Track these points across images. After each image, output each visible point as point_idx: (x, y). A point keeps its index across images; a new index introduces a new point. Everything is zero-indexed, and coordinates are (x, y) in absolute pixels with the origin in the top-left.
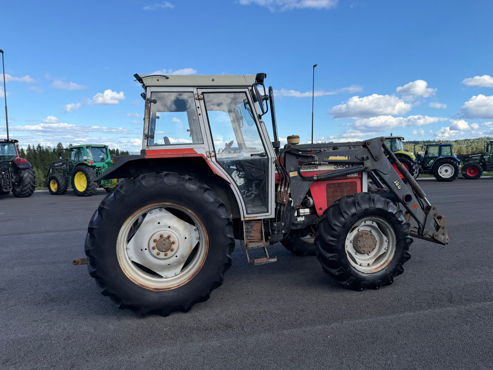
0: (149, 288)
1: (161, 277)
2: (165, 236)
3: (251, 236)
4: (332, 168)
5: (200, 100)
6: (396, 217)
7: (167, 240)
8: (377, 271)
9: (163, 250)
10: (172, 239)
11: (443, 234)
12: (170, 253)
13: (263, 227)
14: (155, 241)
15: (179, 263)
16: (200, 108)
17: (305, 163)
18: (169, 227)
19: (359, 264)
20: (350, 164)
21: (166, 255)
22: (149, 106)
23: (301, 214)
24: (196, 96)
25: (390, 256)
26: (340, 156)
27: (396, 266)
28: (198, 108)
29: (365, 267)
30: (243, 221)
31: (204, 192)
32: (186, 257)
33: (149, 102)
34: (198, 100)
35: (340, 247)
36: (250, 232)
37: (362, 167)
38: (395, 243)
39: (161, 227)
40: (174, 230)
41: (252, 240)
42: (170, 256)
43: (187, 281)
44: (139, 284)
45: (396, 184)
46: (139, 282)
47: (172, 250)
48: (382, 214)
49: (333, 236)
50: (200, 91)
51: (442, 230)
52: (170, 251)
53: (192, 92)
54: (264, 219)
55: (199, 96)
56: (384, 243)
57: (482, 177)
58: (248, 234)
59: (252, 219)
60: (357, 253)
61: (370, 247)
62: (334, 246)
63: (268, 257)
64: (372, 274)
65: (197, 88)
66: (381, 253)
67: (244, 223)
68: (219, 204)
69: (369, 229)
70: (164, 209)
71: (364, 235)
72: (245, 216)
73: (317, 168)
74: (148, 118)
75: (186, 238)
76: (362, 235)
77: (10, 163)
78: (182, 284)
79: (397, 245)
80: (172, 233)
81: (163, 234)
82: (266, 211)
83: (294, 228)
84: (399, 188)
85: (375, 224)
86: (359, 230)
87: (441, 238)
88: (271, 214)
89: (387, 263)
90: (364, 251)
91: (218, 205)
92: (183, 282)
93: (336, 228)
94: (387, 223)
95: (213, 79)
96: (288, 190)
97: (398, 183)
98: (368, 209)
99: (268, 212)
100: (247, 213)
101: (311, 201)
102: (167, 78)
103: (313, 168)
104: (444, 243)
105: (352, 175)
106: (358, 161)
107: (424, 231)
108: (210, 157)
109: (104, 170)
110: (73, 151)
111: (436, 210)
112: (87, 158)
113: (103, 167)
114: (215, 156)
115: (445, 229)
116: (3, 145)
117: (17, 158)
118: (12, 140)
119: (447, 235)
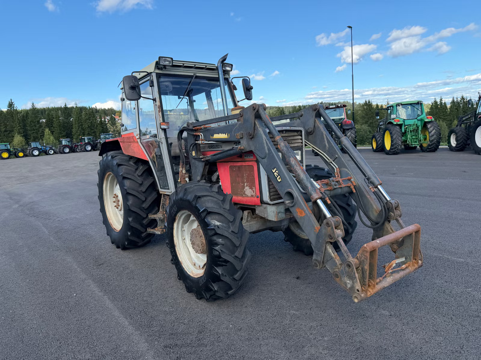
0: (112, 226)
11: (350, 278)
26: (222, 133)
29: (196, 268)
42: (120, 209)
45: (275, 173)
46: (111, 221)
58: (164, 206)
67: (162, 196)
73: (222, 147)
77: (340, 124)
84: (279, 180)
88: (171, 192)
103: (219, 147)
105: (248, 157)
108: (138, 139)
109: (412, 128)
110: (390, 109)
111: (332, 228)
112: (396, 117)
113: (414, 124)
114: (140, 138)
115: (353, 268)
116: (334, 110)
117: (345, 120)
118: (341, 105)
119: (357, 281)
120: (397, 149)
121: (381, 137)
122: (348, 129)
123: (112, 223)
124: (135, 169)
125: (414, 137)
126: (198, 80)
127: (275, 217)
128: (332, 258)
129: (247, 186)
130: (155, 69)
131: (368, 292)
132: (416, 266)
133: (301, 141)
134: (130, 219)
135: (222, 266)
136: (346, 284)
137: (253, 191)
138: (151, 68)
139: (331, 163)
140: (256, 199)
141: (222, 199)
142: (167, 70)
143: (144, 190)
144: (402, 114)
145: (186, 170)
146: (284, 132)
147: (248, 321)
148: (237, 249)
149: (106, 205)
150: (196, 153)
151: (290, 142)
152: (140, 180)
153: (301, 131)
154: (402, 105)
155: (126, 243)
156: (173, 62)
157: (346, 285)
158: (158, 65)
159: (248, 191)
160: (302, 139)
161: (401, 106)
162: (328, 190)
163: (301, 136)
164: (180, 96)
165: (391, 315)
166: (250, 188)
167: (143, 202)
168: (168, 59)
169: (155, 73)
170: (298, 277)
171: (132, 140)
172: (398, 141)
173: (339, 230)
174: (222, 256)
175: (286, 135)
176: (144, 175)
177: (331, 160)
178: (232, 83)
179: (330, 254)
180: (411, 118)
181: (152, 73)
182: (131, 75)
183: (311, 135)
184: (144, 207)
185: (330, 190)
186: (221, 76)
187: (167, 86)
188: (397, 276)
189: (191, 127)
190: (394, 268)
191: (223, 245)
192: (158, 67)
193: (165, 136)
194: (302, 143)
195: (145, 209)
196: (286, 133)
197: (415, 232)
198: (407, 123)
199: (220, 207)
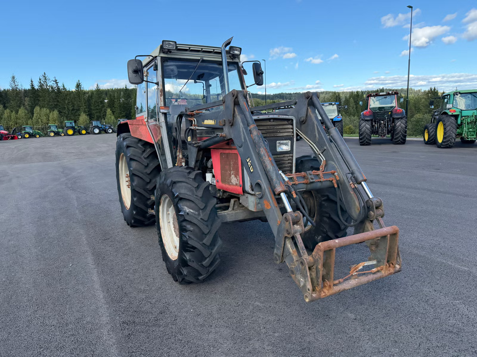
11: (303, 275)
45: (249, 163)
51: (301, 267)
77: (390, 113)
84: (252, 171)
96: (180, 154)
108: (146, 122)
109: (469, 119)
110: (446, 98)
111: (290, 223)
112: (453, 106)
113: (472, 116)
114: (148, 121)
115: (306, 267)
116: (385, 98)
117: (395, 108)
118: (392, 93)
119: (308, 281)
120: (450, 142)
121: (434, 129)
122: (398, 119)
123: (125, 201)
124: (142, 151)
125: (470, 130)
126: (204, 64)
127: (254, 207)
128: (290, 253)
129: (233, 174)
130: (160, 53)
131: (322, 292)
132: (392, 270)
133: (292, 131)
134: (135, 199)
135: (190, 251)
136: (299, 281)
137: (238, 180)
138: (156, 52)
139: (320, 154)
140: (239, 188)
141: (196, 186)
142: (171, 54)
143: (149, 172)
144: (461, 103)
145: (182, 155)
146: (272, 120)
147: (211, 307)
148: (205, 237)
149: (121, 184)
150: (192, 138)
151: (279, 131)
152: (146, 162)
153: (292, 120)
154: (460, 93)
155: (133, 221)
156: (177, 45)
157: (300, 283)
158: (162, 50)
159: (234, 180)
160: (293, 129)
161: (459, 95)
162: (304, 183)
163: (292, 125)
164: (197, 81)
165: (355, 319)
166: (235, 177)
167: (148, 183)
168: (171, 42)
169: (160, 57)
170: (281, 269)
171: (141, 123)
172: (452, 134)
173: (298, 226)
174: (189, 242)
175: (273, 123)
176: (150, 157)
177: (320, 152)
178: (242, 67)
179: (288, 250)
180: (470, 109)
181: (157, 57)
182: (134, 59)
183: (304, 125)
184: (148, 188)
185: (306, 184)
186: (224, 60)
187: (172, 70)
188: (364, 279)
189: (188, 113)
190: (360, 270)
191: (191, 231)
192: (163, 50)
193: (165, 120)
194: (293, 132)
195: (149, 190)
196: (273, 121)
197: (390, 235)
198: (464, 113)
199: (193, 194)
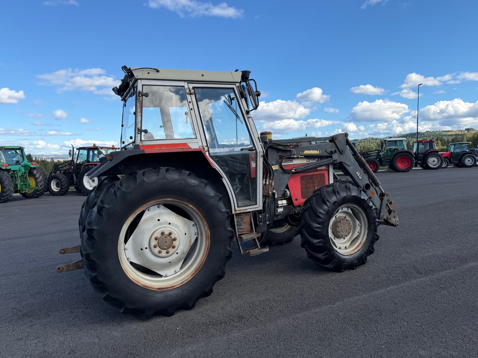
0: (152, 288)
1: (160, 276)
2: (167, 233)
3: (242, 229)
4: (305, 161)
5: (191, 95)
6: (367, 203)
7: (169, 237)
8: (354, 252)
9: (165, 248)
10: (173, 236)
11: (395, 217)
12: (171, 250)
13: (252, 219)
14: (156, 239)
15: (179, 260)
16: (191, 102)
17: (286, 157)
18: (170, 224)
19: (338, 247)
20: (319, 157)
21: (167, 253)
22: (141, 99)
23: (279, 206)
24: (188, 91)
25: (363, 238)
26: (313, 150)
27: (369, 247)
28: (190, 102)
29: (344, 250)
30: (234, 214)
31: (205, 186)
32: (186, 253)
33: (141, 95)
34: (189, 94)
35: (325, 233)
36: (241, 225)
37: (331, 160)
38: (367, 227)
39: (161, 224)
40: (173, 226)
41: (242, 232)
42: (172, 253)
43: (190, 277)
44: (143, 285)
45: (358, 175)
46: (142, 283)
47: (174, 247)
48: (357, 200)
49: (319, 224)
50: (191, 86)
51: (393, 213)
52: (171, 248)
53: (184, 86)
54: (252, 211)
55: (191, 91)
56: (357, 227)
57: (379, 171)
58: (238, 227)
59: (242, 212)
60: (336, 238)
61: (347, 232)
62: (320, 232)
63: (259, 247)
64: (351, 256)
65: (188, 83)
66: (355, 236)
67: (235, 216)
68: (219, 197)
69: (344, 215)
70: (162, 205)
71: (341, 221)
72: (236, 209)
73: (292, 162)
74: (140, 112)
75: (185, 234)
76: (340, 221)
78: (185, 281)
79: (369, 228)
80: (173, 230)
81: (164, 232)
82: (255, 203)
83: (275, 219)
84: (360, 178)
85: (350, 211)
86: (337, 217)
87: (393, 221)
88: (259, 206)
89: (361, 244)
90: (342, 235)
91: (219, 199)
92: (186, 279)
93: (320, 215)
94: (360, 209)
95: (203, 74)
96: (272, 182)
97: (359, 173)
98: (346, 196)
99: (256, 204)
100: (238, 207)
101: (288, 192)
102: (158, 71)
103: (289, 162)
104: (395, 224)
105: (321, 168)
106: (328, 155)
107: (381, 215)
109: (20, 173)
113: (19, 170)
114: (208, 151)
125: (22, 183)
